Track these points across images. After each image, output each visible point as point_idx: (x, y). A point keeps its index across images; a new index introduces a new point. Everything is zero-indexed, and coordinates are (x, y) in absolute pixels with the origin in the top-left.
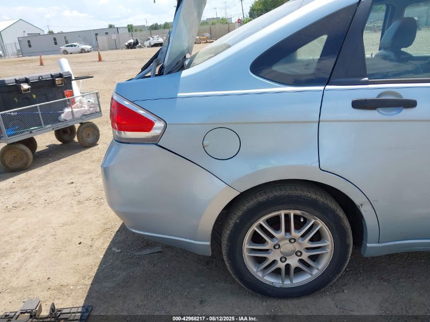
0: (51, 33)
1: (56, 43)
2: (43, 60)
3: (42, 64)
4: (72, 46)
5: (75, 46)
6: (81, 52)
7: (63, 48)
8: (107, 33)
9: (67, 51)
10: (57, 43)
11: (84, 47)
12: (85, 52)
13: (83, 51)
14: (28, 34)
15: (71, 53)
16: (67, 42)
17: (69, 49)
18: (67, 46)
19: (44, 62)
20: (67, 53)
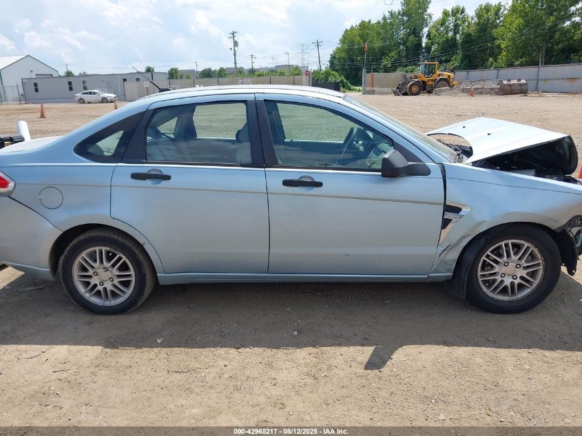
0: (69, 74)
1: (71, 89)
2: (44, 111)
3: (43, 116)
4: (90, 93)
5: (95, 93)
6: (102, 102)
7: (79, 95)
8: (138, 80)
9: (83, 100)
10: (73, 88)
11: (106, 95)
12: (107, 102)
13: (104, 100)
14: (36, 75)
15: (89, 103)
16: (85, 88)
17: (87, 98)
18: (84, 94)
19: (46, 114)
20: (84, 103)
